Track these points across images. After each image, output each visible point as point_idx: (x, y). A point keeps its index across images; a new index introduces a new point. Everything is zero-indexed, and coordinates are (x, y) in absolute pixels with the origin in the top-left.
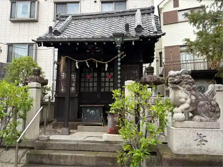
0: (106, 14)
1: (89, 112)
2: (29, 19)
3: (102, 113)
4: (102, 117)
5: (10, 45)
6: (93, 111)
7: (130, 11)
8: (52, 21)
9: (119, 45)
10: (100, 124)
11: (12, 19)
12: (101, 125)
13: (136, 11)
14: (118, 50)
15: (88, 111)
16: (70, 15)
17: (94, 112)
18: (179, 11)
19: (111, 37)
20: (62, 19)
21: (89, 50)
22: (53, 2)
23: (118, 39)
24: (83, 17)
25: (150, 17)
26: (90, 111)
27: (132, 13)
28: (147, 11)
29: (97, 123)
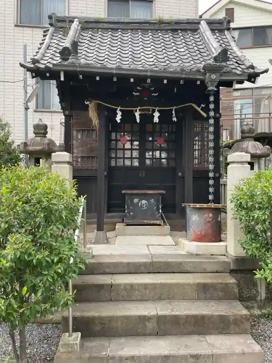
0: (144, 23)
1: (138, 203)
3: (160, 204)
4: (160, 211)
6: (144, 202)
7: (187, 23)
9: (212, 88)
10: (158, 222)
12: (160, 225)
13: (199, 23)
14: (210, 95)
15: (136, 200)
16: (75, 18)
17: (146, 203)
18: (233, 29)
19: (198, 71)
20: (59, 24)
21: (137, 91)
23: (214, 77)
24: (101, 26)
25: (225, 37)
26: (139, 201)
27: (191, 27)
28: (218, 26)
29: (152, 222)
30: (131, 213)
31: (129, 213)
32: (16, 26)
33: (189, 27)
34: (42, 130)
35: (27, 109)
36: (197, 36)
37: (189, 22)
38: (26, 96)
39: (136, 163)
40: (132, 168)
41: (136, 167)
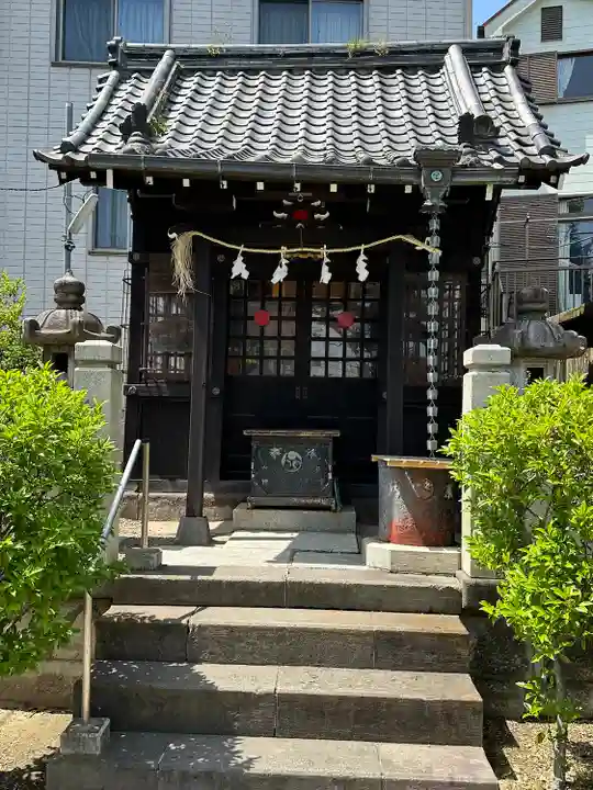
1: (279, 458)
3: (330, 460)
4: (330, 477)
6: (293, 455)
7: (419, 52)
8: (48, 63)
9: (434, 201)
10: (324, 502)
12: (327, 509)
13: (445, 51)
14: (430, 217)
15: (275, 452)
16: (167, 48)
17: (297, 458)
18: (561, 56)
19: (406, 164)
20: (132, 63)
21: (283, 209)
23: (437, 176)
25: (503, 81)
26: (282, 452)
27: (428, 59)
28: (491, 58)
29: (310, 501)
30: (265, 481)
31: (258, 479)
32: (53, 65)
33: (422, 60)
34: (72, 296)
35: (69, 248)
36: (439, 82)
37: (423, 51)
38: (69, 220)
39: (288, 369)
40: (279, 380)
41: (288, 378)
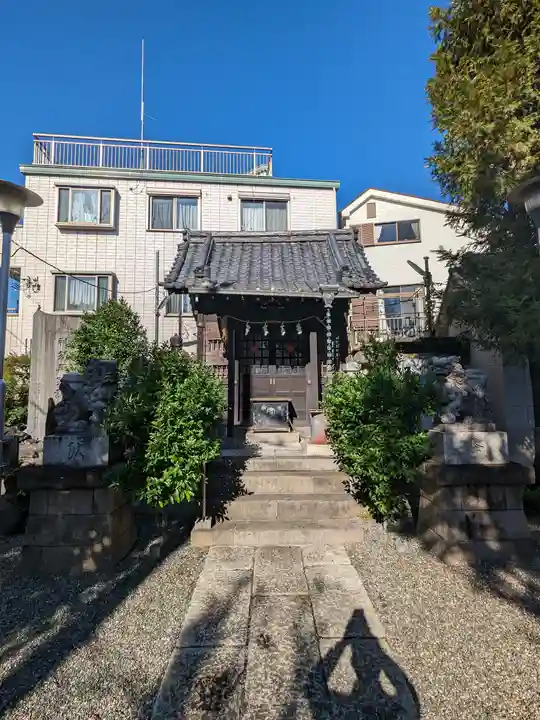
1: (266, 410)
2: (98, 224)
3: (288, 411)
4: (288, 417)
5: (59, 276)
6: (272, 409)
8: (144, 230)
9: (328, 305)
11: (61, 224)
13: (326, 234)
14: (327, 312)
15: (264, 407)
18: (376, 225)
20: (193, 240)
22: (144, 194)
23: (329, 296)
24: (232, 240)
26: (267, 408)
27: (320, 238)
28: (346, 237)
29: (279, 429)
30: (259, 421)
31: (256, 420)
32: (147, 231)
33: (317, 238)
34: (177, 343)
35: (158, 315)
36: (325, 248)
